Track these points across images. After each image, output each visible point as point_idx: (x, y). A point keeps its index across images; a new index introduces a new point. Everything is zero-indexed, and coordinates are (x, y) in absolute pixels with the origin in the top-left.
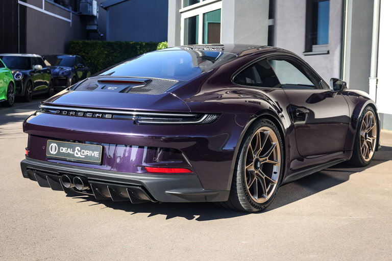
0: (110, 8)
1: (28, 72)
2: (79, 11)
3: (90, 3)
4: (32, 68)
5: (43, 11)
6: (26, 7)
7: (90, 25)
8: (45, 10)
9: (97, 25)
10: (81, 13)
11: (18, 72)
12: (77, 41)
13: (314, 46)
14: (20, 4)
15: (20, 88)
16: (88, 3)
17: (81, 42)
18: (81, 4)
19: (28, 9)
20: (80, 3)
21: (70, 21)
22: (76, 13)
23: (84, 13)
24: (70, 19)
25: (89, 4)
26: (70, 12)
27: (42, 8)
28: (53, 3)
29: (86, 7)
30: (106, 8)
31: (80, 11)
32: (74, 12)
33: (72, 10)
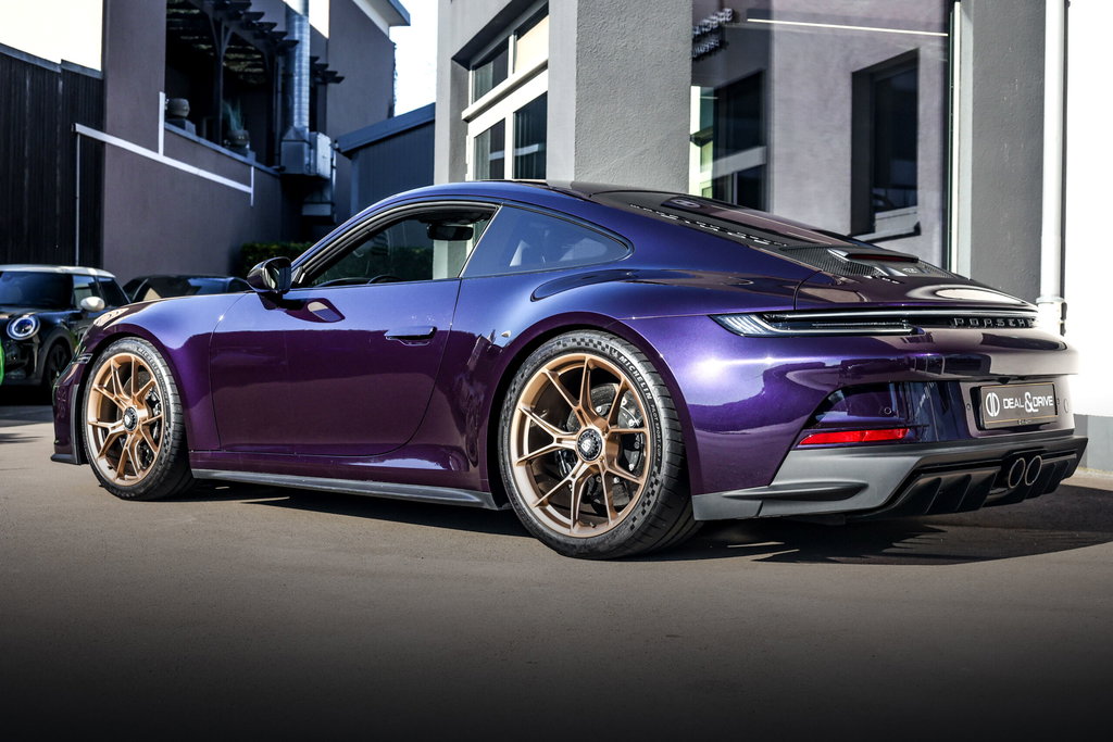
0: (361, 154)
1: (59, 317)
2: (279, 164)
3: (310, 144)
4: (73, 307)
5: (160, 157)
6: (103, 143)
7: (313, 203)
8: (165, 154)
9: (332, 204)
10: (283, 169)
11: (26, 317)
12: (265, 246)
13: (878, 215)
14: (83, 136)
15: (26, 361)
16: (304, 141)
17: (275, 247)
18: (283, 144)
19: (108, 151)
20: (281, 140)
21: (250, 190)
22: (270, 170)
23: (292, 170)
24: (249, 185)
25: (306, 145)
26: (250, 166)
27: (156, 150)
28: (195, 138)
29: (299, 153)
30: (350, 154)
31: (283, 164)
32: (263, 167)
33: (258, 159)
